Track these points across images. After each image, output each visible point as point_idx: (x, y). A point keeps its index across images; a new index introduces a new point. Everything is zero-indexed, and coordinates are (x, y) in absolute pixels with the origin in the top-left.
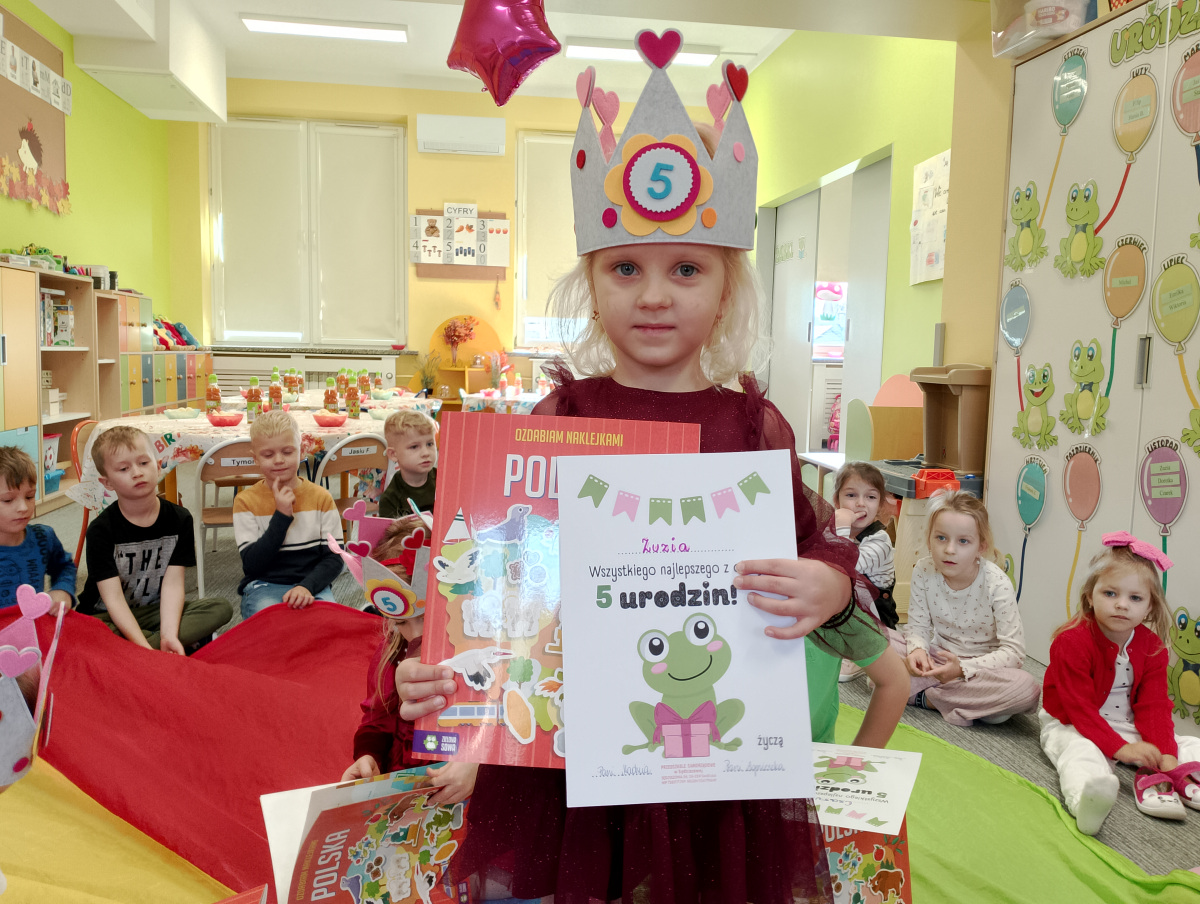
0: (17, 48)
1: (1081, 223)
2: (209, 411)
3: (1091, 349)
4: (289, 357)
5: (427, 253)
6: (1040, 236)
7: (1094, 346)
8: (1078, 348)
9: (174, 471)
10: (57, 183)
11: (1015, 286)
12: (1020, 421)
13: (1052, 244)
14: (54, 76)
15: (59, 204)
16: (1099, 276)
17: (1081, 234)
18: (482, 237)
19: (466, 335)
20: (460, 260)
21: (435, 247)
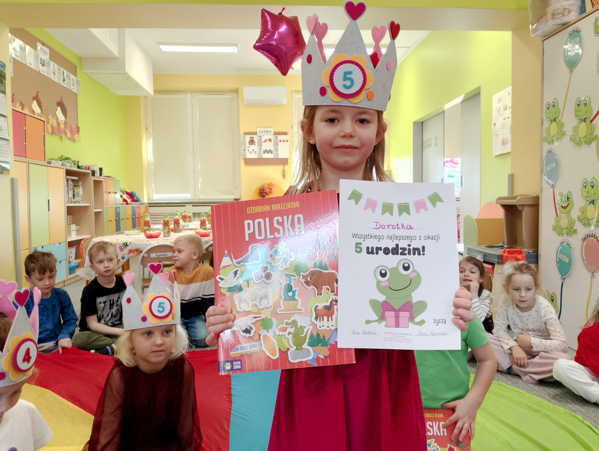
0: (56, 65)
1: (583, 118)
2: (145, 231)
3: (593, 182)
4: (185, 206)
5: (250, 153)
6: (561, 126)
7: (593, 180)
8: (585, 182)
9: (128, 260)
10: (74, 126)
11: (549, 152)
12: (556, 222)
13: (568, 129)
14: (72, 77)
15: (75, 137)
16: (594, 144)
17: (583, 123)
18: (276, 144)
19: (269, 192)
20: (266, 156)
21: (253, 150)
